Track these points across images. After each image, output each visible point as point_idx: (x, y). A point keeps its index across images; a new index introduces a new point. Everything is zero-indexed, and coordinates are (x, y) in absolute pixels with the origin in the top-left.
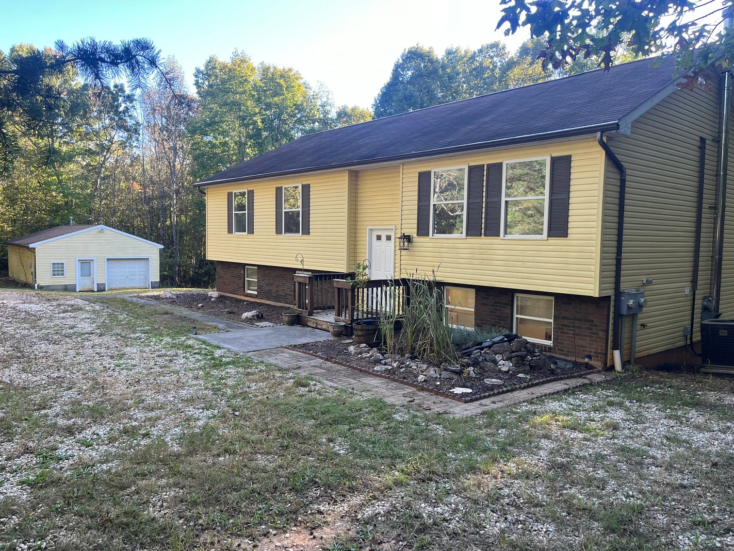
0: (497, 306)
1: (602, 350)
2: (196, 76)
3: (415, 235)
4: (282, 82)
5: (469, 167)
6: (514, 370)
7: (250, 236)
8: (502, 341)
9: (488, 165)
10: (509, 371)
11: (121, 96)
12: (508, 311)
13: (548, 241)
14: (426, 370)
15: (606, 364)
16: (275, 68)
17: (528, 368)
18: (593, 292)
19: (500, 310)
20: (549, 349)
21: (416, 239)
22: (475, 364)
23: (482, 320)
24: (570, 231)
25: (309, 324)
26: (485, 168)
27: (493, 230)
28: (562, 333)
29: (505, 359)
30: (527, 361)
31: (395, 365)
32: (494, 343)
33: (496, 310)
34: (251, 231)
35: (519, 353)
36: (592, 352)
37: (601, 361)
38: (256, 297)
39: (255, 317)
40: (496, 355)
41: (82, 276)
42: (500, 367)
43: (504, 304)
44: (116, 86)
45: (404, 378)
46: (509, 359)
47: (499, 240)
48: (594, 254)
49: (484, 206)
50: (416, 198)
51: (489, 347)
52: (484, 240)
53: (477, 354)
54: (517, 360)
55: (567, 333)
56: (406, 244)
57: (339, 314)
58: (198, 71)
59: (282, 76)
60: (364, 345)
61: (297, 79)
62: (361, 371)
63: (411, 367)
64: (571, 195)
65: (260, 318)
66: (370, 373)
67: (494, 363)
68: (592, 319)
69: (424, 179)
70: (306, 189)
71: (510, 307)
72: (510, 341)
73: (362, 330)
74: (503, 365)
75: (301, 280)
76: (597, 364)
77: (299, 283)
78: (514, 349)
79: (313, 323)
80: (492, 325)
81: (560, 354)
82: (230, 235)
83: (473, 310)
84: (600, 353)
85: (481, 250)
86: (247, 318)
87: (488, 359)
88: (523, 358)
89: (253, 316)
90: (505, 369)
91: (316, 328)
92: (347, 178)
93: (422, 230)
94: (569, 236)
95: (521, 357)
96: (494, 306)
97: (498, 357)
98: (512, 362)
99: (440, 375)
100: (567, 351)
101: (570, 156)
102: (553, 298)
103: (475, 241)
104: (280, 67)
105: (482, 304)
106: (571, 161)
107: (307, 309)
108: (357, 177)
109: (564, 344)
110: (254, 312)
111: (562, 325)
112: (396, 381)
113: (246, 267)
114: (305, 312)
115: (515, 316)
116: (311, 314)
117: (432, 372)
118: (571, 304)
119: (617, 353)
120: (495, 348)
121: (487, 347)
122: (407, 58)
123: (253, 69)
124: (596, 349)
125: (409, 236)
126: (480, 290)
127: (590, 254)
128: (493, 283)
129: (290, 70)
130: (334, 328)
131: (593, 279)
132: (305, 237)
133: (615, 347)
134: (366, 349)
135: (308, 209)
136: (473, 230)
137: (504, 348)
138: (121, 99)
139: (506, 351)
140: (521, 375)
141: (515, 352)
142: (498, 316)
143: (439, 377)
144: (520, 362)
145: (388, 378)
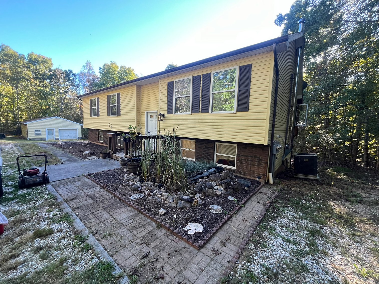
0: (206, 149)
1: (264, 173)
2: (100, 70)
3: (166, 114)
4: (127, 71)
5: (193, 77)
6: (225, 193)
7: (98, 117)
8: (214, 172)
9: (203, 75)
10: (222, 194)
11: (71, 74)
12: (213, 152)
13: (237, 114)
14: (167, 198)
15: (266, 180)
16: (125, 67)
17: (232, 191)
18: (264, 142)
19: (208, 151)
20: (234, 171)
21: (167, 115)
22: (200, 191)
23: (199, 156)
24: (250, 108)
25: (113, 158)
26: (202, 77)
27: (205, 109)
28: (241, 163)
29: (218, 184)
30: (232, 186)
31: (147, 192)
32: (211, 174)
33: (206, 150)
34: (99, 115)
35: (226, 181)
36: (258, 174)
37: (264, 179)
38: (102, 143)
39: (89, 154)
40: (212, 182)
41: (49, 135)
42: (215, 191)
43: (210, 148)
44: (69, 70)
45: (149, 210)
46: (220, 185)
47: (209, 115)
48: (265, 120)
49: (201, 97)
50: (167, 95)
51: (208, 177)
52: (201, 115)
53: (201, 183)
54: (225, 186)
55: (244, 163)
56: (162, 118)
57: (126, 153)
58: (100, 69)
59: (127, 70)
60: (132, 174)
61: (133, 71)
62: (120, 200)
63: (157, 195)
64: (251, 87)
65: (91, 154)
66: (126, 203)
67: (212, 189)
68: (259, 156)
69: (170, 85)
70: (119, 95)
71: (213, 149)
72: (220, 172)
73: (131, 165)
74: (217, 189)
75: (109, 136)
76: (262, 181)
77: (109, 137)
78: (223, 178)
79: (115, 157)
80: (204, 158)
81: (240, 174)
82: (91, 118)
83: (195, 150)
84: (263, 175)
85: (199, 120)
86: (85, 154)
87: (208, 186)
88: (228, 184)
89: (88, 153)
90: (219, 193)
91: (116, 160)
92: (135, 88)
93: (170, 111)
94: (249, 110)
95: (228, 183)
96: (205, 149)
97: (213, 183)
98: (222, 187)
99: (177, 204)
100: (244, 173)
101: (251, 65)
102: (236, 145)
103: (196, 115)
104: (127, 67)
105: (199, 148)
106: (251, 67)
107: (112, 150)
108: (140, 88)
109: (242, 169)
110: (89, 152)
111: (241, 159)
112: (142, 213)
113: (99, 131)
114: (112, 152)
115: (216, 154)
116: (114, 153)
117: (171, 201)
118: (247, 148)
119: (271, 174)
120: (212, 177)
121: (206, 176)
122: (169, 67)
123: (118, 67)
124: (261, 172)
125: (164, 114)
126: (198, 140)
127: (262, 120)
128: (205, 137)
129: (130, 68)
130: (121, 162)
131: (264, 135)
132: (119, 117)
133: (270, 172)
134: (133, 177)
135: (119, 104)
136: (195, 110)
137: (217, 177)
138: (71, 75)
139: (218, 179)
140: (230, 198)
141: (223, 180)
142: (207, 154)
143: (176, 206)
144: (227, 187)
145: (137, 209)
